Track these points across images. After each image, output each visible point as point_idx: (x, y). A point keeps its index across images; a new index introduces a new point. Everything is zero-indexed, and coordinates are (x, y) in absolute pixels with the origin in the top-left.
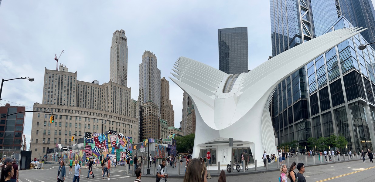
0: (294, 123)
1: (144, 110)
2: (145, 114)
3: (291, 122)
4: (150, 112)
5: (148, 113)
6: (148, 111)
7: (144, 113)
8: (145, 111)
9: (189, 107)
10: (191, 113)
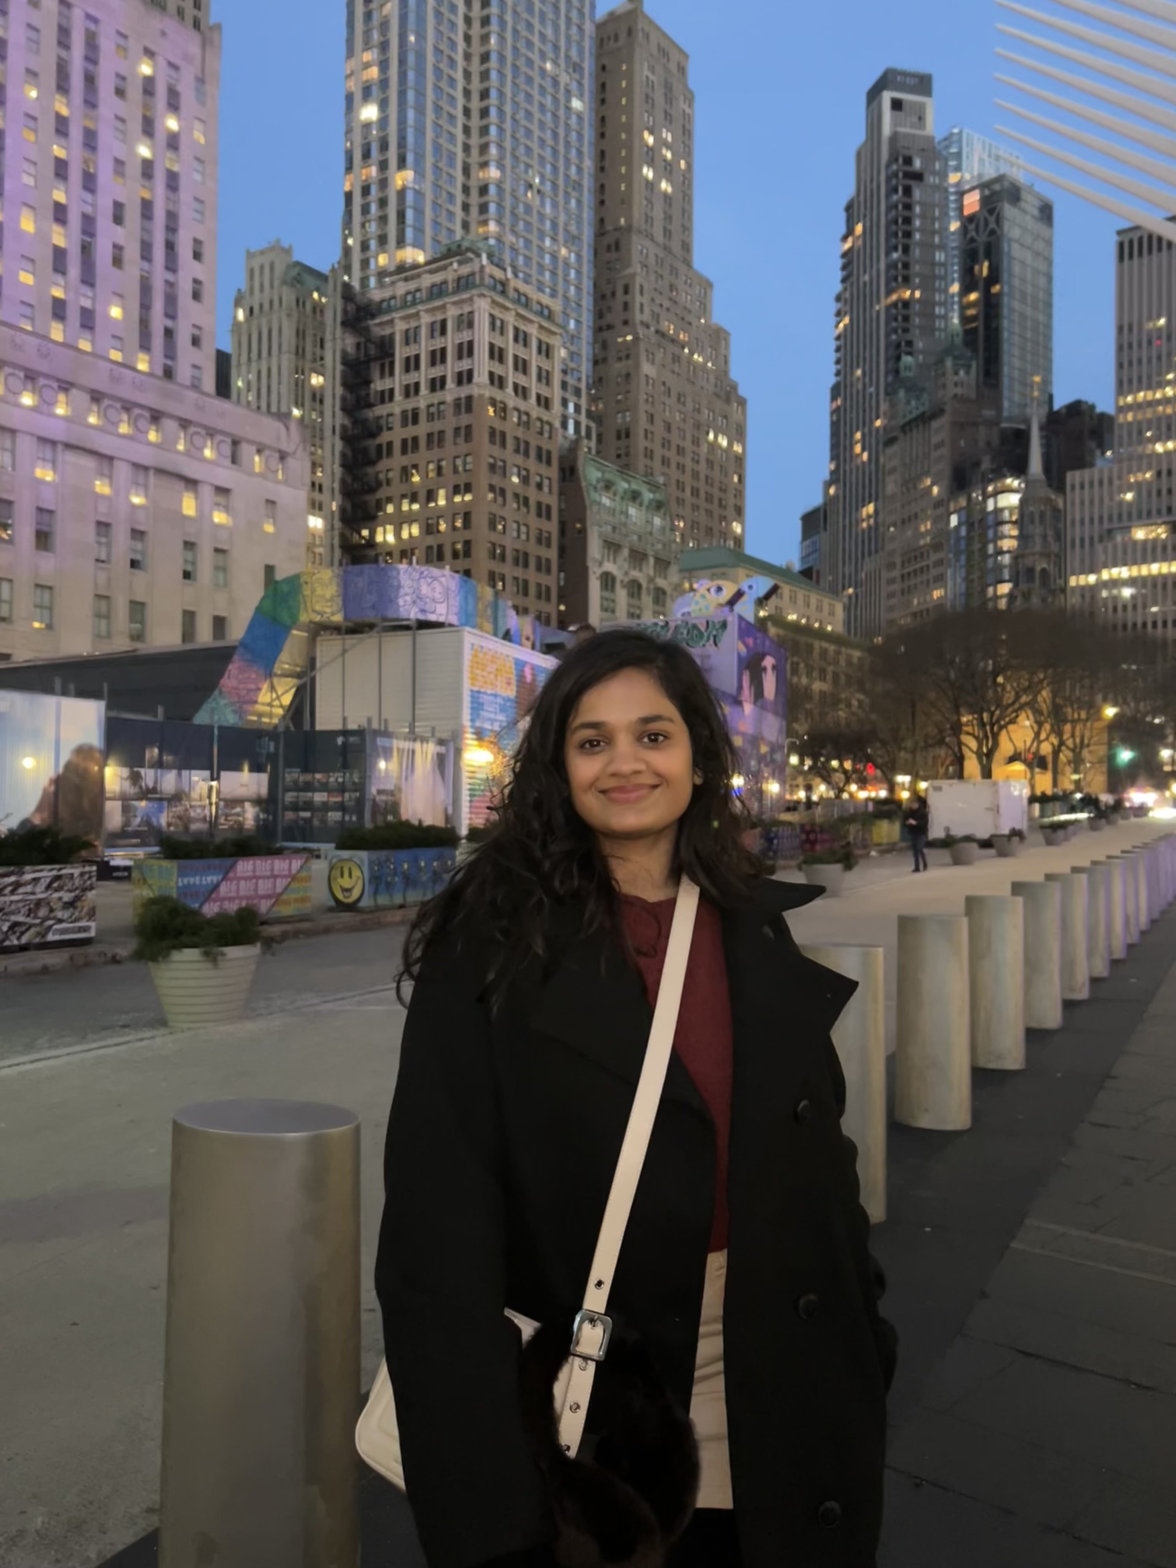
1: (400, 352)
2: (411, 390)
4: (465, 365)
5: (437, 384)
6: (438, 357)
7: (398, 380)
8: (412, 364)
9: (907, 360)
10: (937, 412)
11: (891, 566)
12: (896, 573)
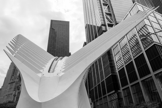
0: (107, 94)
3: (104, 93)
9: (13, 77)
10: (14, 82)
11: (6, 96)
12: (7, 96)
